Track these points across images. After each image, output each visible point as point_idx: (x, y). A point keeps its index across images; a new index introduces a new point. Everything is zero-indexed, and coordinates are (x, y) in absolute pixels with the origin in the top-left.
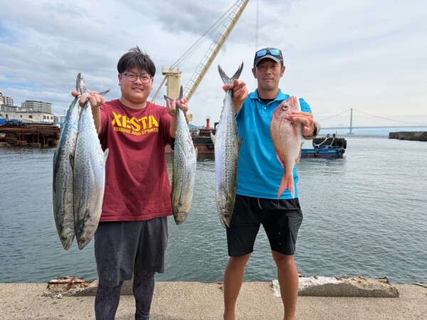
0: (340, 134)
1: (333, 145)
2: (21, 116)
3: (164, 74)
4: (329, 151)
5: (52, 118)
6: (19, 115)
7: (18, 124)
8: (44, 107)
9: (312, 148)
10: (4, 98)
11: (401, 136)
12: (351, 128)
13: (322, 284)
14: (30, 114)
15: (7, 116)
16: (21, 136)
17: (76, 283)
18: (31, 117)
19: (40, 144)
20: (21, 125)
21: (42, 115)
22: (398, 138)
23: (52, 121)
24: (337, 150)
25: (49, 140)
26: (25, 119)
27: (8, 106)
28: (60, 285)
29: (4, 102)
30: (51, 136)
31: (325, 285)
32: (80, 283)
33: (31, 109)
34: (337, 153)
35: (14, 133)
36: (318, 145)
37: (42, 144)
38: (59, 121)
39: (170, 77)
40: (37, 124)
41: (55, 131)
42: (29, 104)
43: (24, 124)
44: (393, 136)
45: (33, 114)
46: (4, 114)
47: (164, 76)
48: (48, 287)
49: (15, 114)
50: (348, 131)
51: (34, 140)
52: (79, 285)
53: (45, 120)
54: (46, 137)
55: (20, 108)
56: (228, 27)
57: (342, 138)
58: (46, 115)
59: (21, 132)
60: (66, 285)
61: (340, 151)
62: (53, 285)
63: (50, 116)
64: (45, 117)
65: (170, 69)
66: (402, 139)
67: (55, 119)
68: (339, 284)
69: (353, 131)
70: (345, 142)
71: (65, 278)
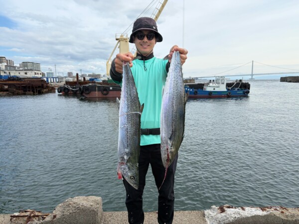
0: (245, 79)
1: (241, 87)
2: (19, 73)
3: (117, 39)
4: (238, 92)
5: (40, 74)
6: (18, 72)
7: (17, 79)
8: (35, 66)
9: (226, 90)
10: (7, 60)
11: (289, 80)
12: (252, 75)
13: (249, 216)
14: (25, 72)
15: (9, 73)
16: (19, 87)
17: (34, 216)
18: (26, 73)
19: (32, 93)
20: (18, 79)
21: (33, 72)
22: (286, 81)
23: (41, 76)
24: (244, 92)
25: (38, 89)
26: (22, 75)
27: (10, 66)
28: (21, 218)
29: (7, 64)
30: (39, 87)
31: (253, 217)
32: (38, 216)
33: (26, 68)
34: (244, 93)
35: (14, 85)
36: (230, 88)
37: (34, 92)
38: (46, 76)
39: (121, 42)
40: (30, 78)
41: (42, 83)
42: (25, 64)
43: (20, 79)
44: (283, 80)
45: (27, 72)
46: (8, 72)
47: (117, 41)
48: (11, 219)
49: (15, 72)
50: (250, 77)
51: (28, 89)
52: (37, 218)
53: (36, 76)
54: (36, 87)
55: (19, 68)
56: (162, 3)
57: (247, 82)
58: (37, 72)
59: (19, 84)
60: (26, 219)
61: (246, 92)
62: (14, 219)
63: (39, 72)
64: (35, 73)
65: (122, 36)
66: (290, 82)
67: (43, 74)
68: (265, 216)
69: (254, 77)
70: (249, 85)
71: (26, 212)
